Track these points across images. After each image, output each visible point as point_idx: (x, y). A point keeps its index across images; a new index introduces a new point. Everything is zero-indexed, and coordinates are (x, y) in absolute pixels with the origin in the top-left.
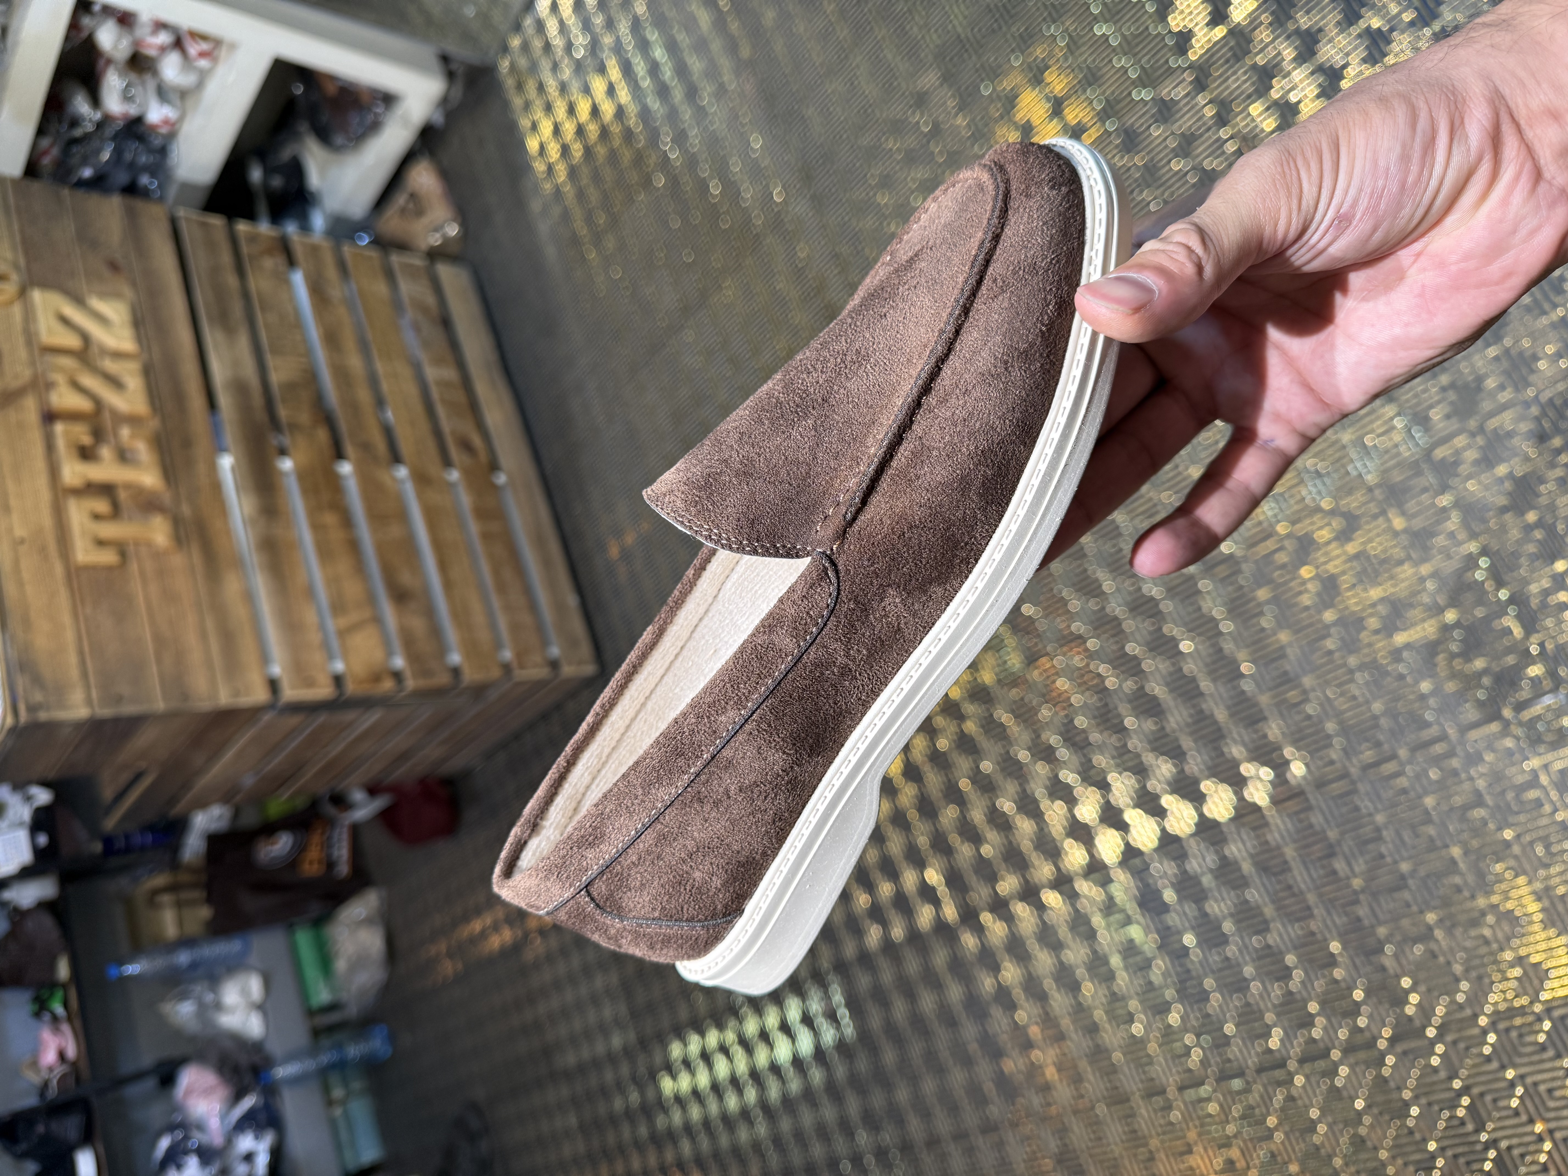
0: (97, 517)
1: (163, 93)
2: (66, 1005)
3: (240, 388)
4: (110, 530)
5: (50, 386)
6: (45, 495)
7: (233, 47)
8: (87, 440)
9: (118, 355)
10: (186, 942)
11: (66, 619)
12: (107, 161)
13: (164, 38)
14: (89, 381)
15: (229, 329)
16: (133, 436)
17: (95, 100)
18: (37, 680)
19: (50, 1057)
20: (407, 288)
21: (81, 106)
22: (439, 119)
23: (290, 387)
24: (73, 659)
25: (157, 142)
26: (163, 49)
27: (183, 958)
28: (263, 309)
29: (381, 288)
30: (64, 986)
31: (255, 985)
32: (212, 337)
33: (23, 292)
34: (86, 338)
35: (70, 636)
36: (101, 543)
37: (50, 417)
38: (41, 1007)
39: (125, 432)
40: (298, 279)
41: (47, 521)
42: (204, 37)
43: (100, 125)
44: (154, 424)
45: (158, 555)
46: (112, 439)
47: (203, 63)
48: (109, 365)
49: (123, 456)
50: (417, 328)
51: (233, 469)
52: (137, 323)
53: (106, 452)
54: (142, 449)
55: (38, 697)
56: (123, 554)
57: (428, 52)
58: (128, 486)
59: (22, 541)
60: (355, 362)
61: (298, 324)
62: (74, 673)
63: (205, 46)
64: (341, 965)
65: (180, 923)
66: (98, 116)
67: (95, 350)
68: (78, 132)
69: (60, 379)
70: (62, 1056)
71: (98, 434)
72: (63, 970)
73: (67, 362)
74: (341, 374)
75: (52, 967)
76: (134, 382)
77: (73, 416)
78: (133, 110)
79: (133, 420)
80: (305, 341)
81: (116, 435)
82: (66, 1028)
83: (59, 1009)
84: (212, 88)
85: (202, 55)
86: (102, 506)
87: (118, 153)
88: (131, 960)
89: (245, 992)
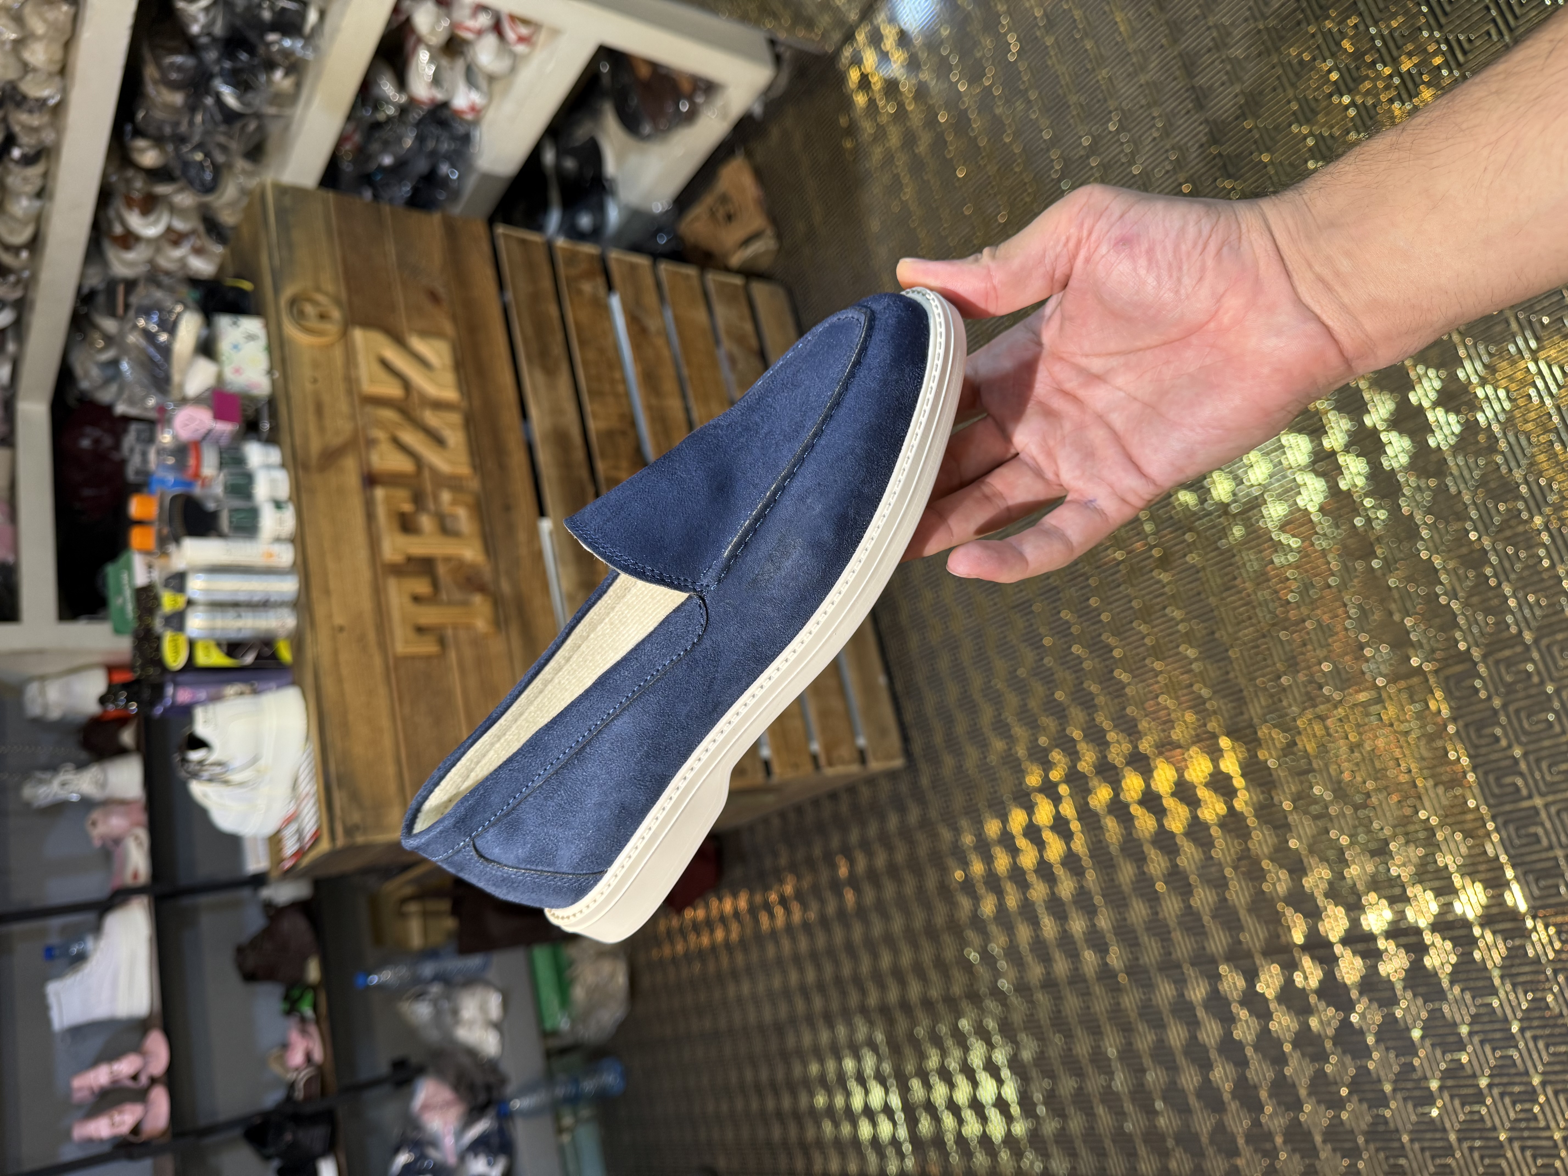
0: (417, 599)
1: (471, 76)
2: (315, 1008)
3: (560, 438)
4: (429, 616)
5: (371, 443)
6: (365, 574)
7: (555, 32)
8: (407, 507)
9: (438, 405)
10: (430, 953)
11: (385, 722)
12: (409, 149)
13: (484, 20)
14: (410, 437)
15: (550, 372)
16: (454, 503)
17: (402, 83)
18: (355, 797)
19: (297, 1058)
20: (721, 312)
21: (387, 88)
22: (758, 110)
23: (609, 435)
24: (390, 770)
25: (461, 130)
26: (480, 33)
27: (428, 969)
28: (582, 343)
29: (700, 315)
30: (314, 988)
31: (494, 1002)
32: (533, 379)
33: (345, 334)
34: (406, 384)
35: (387, 742)
36: (420, 630)
37: (371, 480)
38: (291, 1008)
39: (446, 497)
40: (615, 302)
41: (366, 604)
42: (525, 22)
43: (403, 110)
44: (474, 484)
45: (477, 642)
46: (431, 506)
47: (520, 48)
48: (431, 418)
49: (446, 528)
50: (733, 360)
51: (551, 534)
52: (459, 366)
53: (426, 522)
54: (463, 518)
55: (356, 817)
56: (442, 642)
57: (756, 37)
58: (447, 559)
59: (341, 629)
60: (674, 404)
61: (617, 362)
62: (392, 788)
63: (524, 31)
64: (579, 993)
65: (425, 932)
66: (403, 99)
67: (415, 398)
68: (381, 117)
69: (380, 434)
70: (308, 1058)
71: (418, 499)
72: (313, 972)
73: (388, 414)
74: (659, 418)
75: (302, 968)
76: (455, 438)
77: (393, 480)
78: (439, 96)
79: (454, 484)
80: (624, 381)
81: (436, 498)
82: (313, 1030)
83: (307, 1011)
84: (526, 75)
85: (521, 39)
86: (422, 587)
87: (420, 139)
88: (377, 968)
89: (483, 1008)
